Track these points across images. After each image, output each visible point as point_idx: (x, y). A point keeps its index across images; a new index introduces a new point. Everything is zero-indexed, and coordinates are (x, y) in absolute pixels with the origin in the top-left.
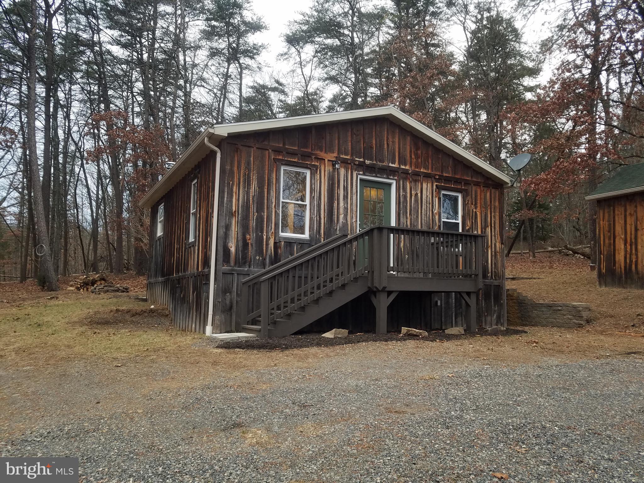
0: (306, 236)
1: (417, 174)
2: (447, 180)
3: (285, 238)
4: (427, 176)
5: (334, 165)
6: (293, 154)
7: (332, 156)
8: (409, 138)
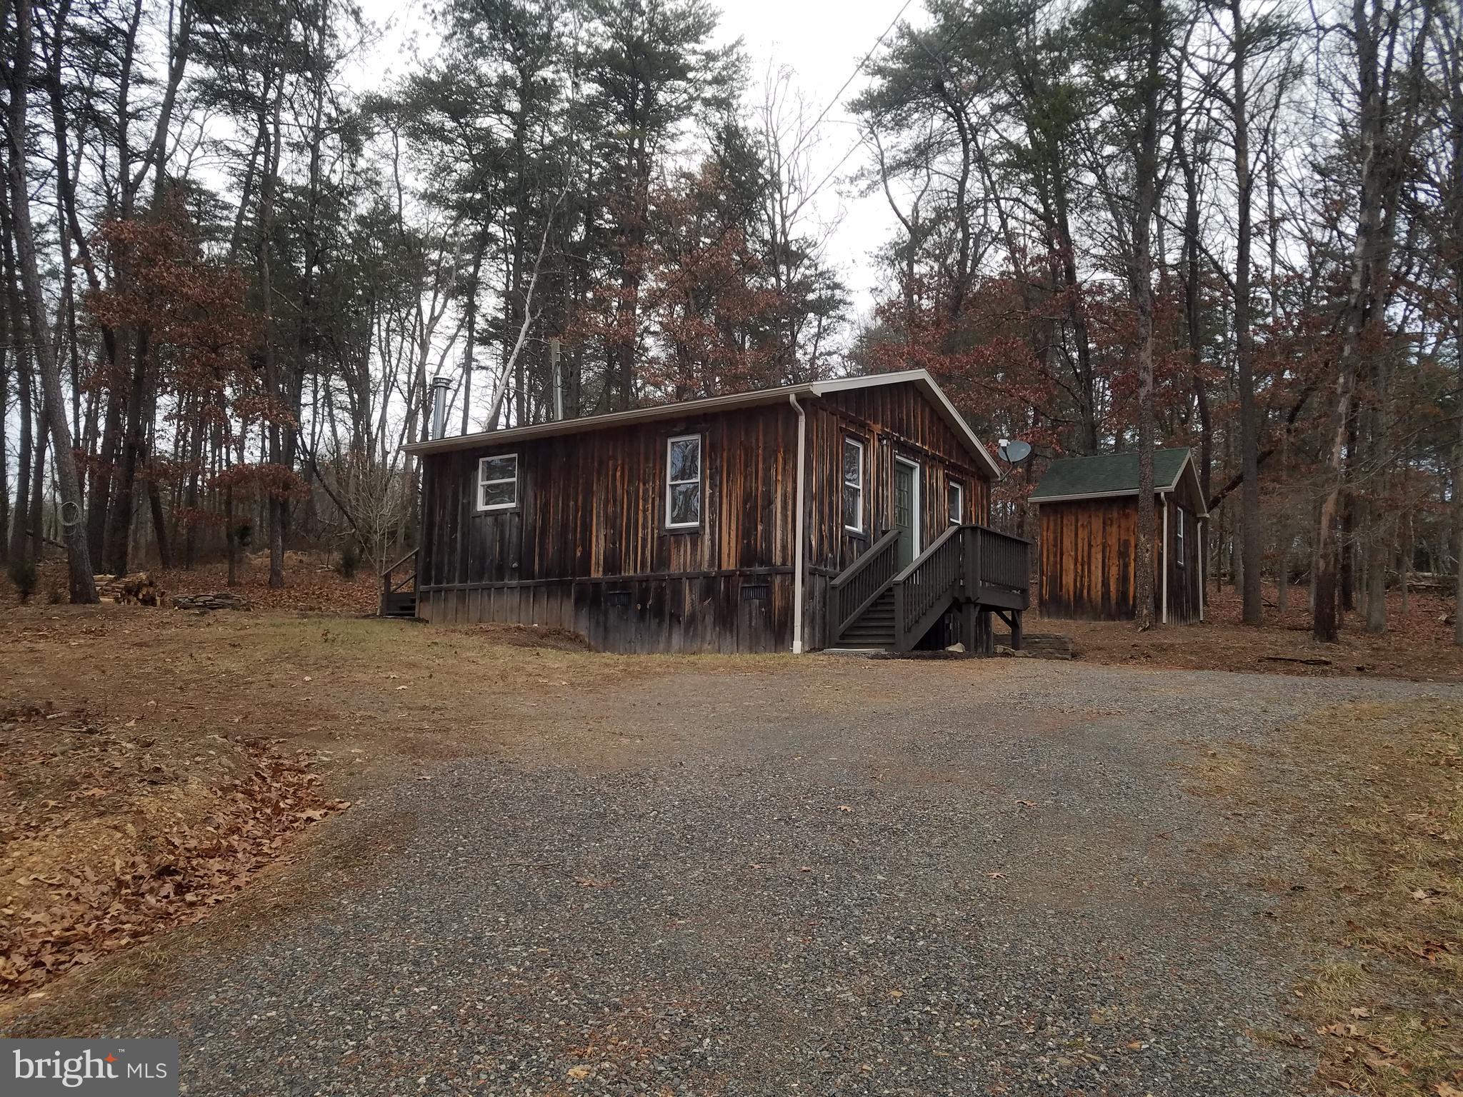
0: (859, 529)
1: (934, 457)
2: (952, 467)
3: (850, 532)
4: (941, 461)
5: (880, 440)
6: (852, 422)
7: (877, 428)
8: (927, 410)
